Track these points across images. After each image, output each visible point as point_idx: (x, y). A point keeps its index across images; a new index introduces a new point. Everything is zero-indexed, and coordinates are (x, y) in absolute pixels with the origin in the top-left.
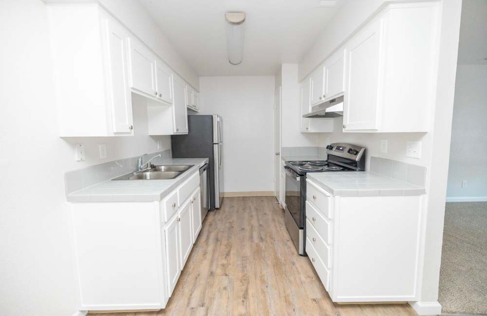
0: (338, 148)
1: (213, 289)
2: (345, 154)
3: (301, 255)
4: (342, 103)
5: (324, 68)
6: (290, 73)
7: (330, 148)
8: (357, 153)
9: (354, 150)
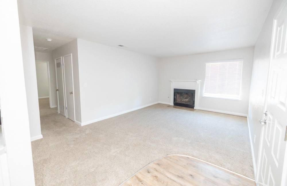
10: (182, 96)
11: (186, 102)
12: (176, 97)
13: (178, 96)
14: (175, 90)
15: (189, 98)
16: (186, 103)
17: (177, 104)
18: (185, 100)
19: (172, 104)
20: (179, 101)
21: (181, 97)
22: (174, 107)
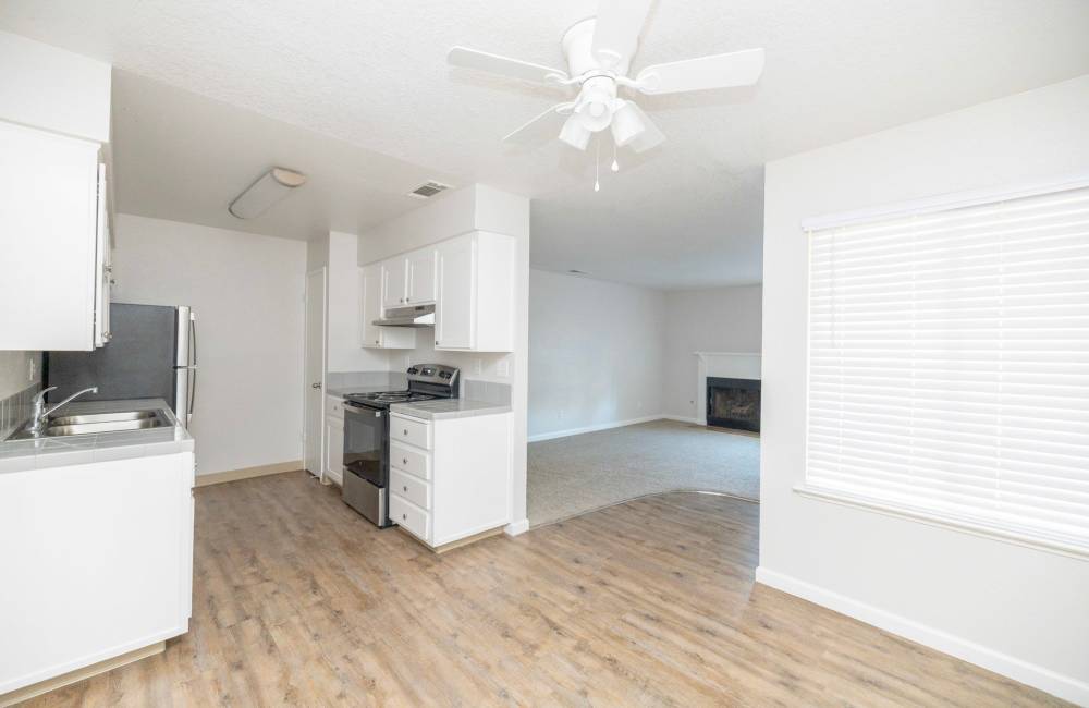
0: (425, 373)
1: (255, 600)
2: (436, 379)
3: (381, 528)
4: (433, 314)
5: (407, 261)
6: (343, 247)
7: (413, 371)
8: (450, 375)
9: (446, 372)
10: (733, 398)
11: (741, 415)
12: (714, 400)
13: (718, 397)
14: (710, 380)
15: (752, 404)
16: (743, 419)
17: (717, 421)
18: (739, 411)
19: (702, 420)
20: (721, 412)
21: (729, 402)
22: (708, 429)
